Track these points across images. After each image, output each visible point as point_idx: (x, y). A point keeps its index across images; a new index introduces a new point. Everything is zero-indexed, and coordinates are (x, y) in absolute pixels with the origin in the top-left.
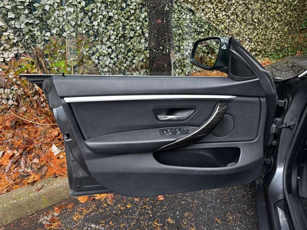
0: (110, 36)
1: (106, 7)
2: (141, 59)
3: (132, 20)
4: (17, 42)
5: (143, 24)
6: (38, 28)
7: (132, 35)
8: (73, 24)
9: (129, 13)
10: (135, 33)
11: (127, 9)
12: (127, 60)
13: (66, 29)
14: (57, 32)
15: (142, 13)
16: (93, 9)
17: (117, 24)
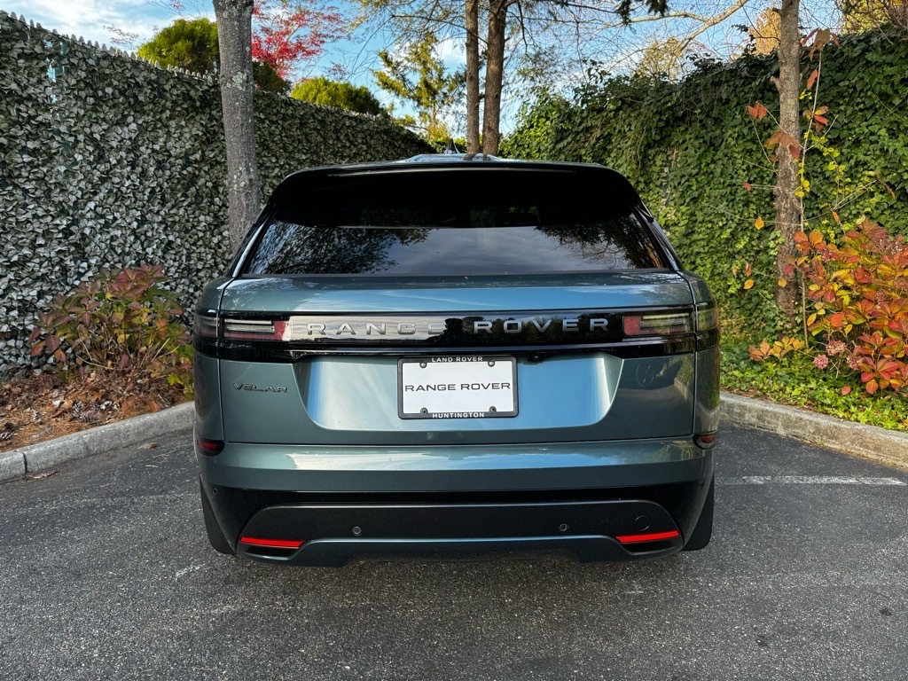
0: (168, 268)
1: (165, 229)
3: (201, 246)
4: (43, 275)
5: (216, 251)
6: (71, 256)
7: (200, 267)
8: (119, 251)
9: (196, 236)
10: (205, 263)
11: (194, 230)
12: (192, 303)
13: (110, 258)
14: (97, 262)
15: (213, 236)
16: (146, 232)
17: (179, 252)
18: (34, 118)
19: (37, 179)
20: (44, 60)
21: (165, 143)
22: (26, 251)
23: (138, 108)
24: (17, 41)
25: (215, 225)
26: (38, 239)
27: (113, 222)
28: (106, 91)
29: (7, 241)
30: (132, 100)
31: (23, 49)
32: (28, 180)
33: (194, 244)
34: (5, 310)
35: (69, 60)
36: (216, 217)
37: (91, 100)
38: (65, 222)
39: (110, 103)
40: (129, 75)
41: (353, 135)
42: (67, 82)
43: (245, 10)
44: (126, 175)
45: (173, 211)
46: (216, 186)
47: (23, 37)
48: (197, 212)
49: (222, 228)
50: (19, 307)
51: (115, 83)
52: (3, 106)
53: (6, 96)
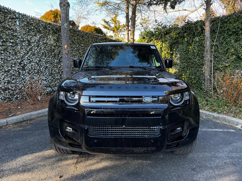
0: (46, 73)
1: (46, 63)
2: (58, 82)
3: (55, 67)
4: (14, 74)
5: (59, 69)
6: (21, 70)
7: (55, 73)
8: (34, 69)
9: (54, 65)
11: (53, 64)
12: (52, 82)
13: (31, 70)
14: (28, 71)
15: (59, 65)
16: (41, 64)
17: (49, 69)
18: (13, 34)
19: (13, 50)
20: (16, 19)
21: (46, 41)
22: (9, 68)
23: (39, 32)
25: (59, 62)
26: (13, 65)
27: (32, 61)
28: (32, 27)
29: (5, 65)
30: (38, 30)
31: (10, 16)
32: (11, 50)
33: (53, 67)
34: (4, 83)
35: (22, 19)
36: (59, 60)
37: (28, 30)
38: (20, 61)
39: (33, 31)
41: (96, 40)
42: (22, 25)
43: (67, 7)
44: (36, 49)
45: (48, 59)
46: (60, 52)
47: (11, 13)
48: (54, 59)
49: (61, 63)
50: (7, 82)
51: (34, 25)
52: (5, 31)
53: (6, 28)
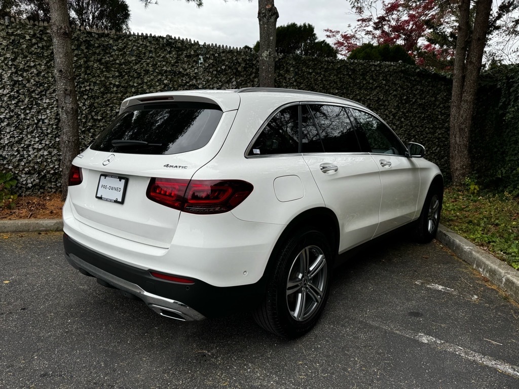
18: (189, 82)
20: (196, 57)
23: (237, 74)
24: (184, 50)
28: (222, 67)
31: (186, 53)
35: (206, 55)
37: (215, 72)
39: (224, 73)
40: (234, 59)
42: (205, 65)
43: (271, 18)
47: (187, 49)
51: (227, 63)
52: (176, 79)
53: (178, 74)
